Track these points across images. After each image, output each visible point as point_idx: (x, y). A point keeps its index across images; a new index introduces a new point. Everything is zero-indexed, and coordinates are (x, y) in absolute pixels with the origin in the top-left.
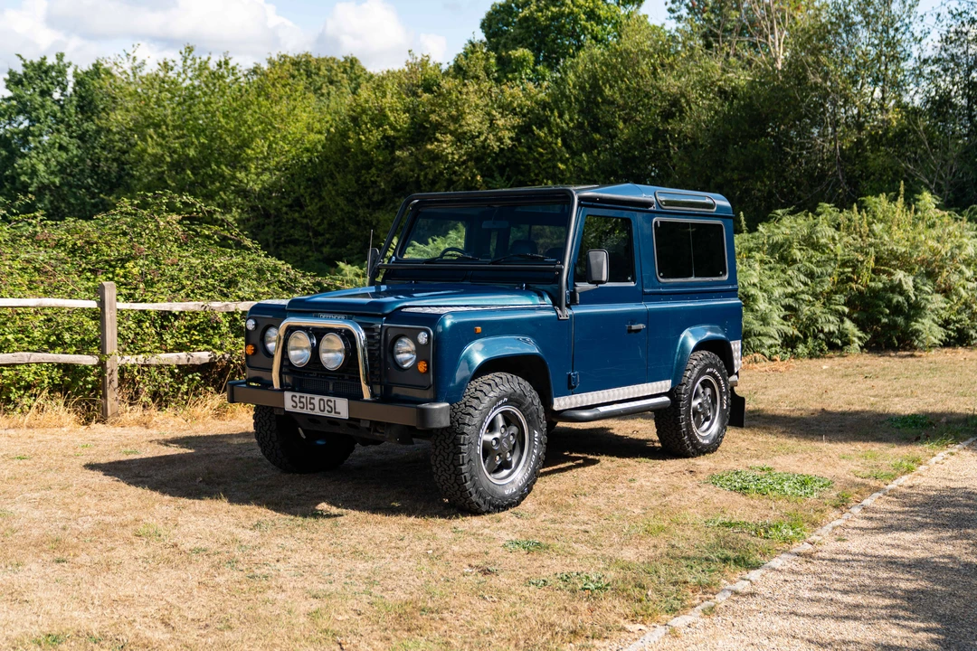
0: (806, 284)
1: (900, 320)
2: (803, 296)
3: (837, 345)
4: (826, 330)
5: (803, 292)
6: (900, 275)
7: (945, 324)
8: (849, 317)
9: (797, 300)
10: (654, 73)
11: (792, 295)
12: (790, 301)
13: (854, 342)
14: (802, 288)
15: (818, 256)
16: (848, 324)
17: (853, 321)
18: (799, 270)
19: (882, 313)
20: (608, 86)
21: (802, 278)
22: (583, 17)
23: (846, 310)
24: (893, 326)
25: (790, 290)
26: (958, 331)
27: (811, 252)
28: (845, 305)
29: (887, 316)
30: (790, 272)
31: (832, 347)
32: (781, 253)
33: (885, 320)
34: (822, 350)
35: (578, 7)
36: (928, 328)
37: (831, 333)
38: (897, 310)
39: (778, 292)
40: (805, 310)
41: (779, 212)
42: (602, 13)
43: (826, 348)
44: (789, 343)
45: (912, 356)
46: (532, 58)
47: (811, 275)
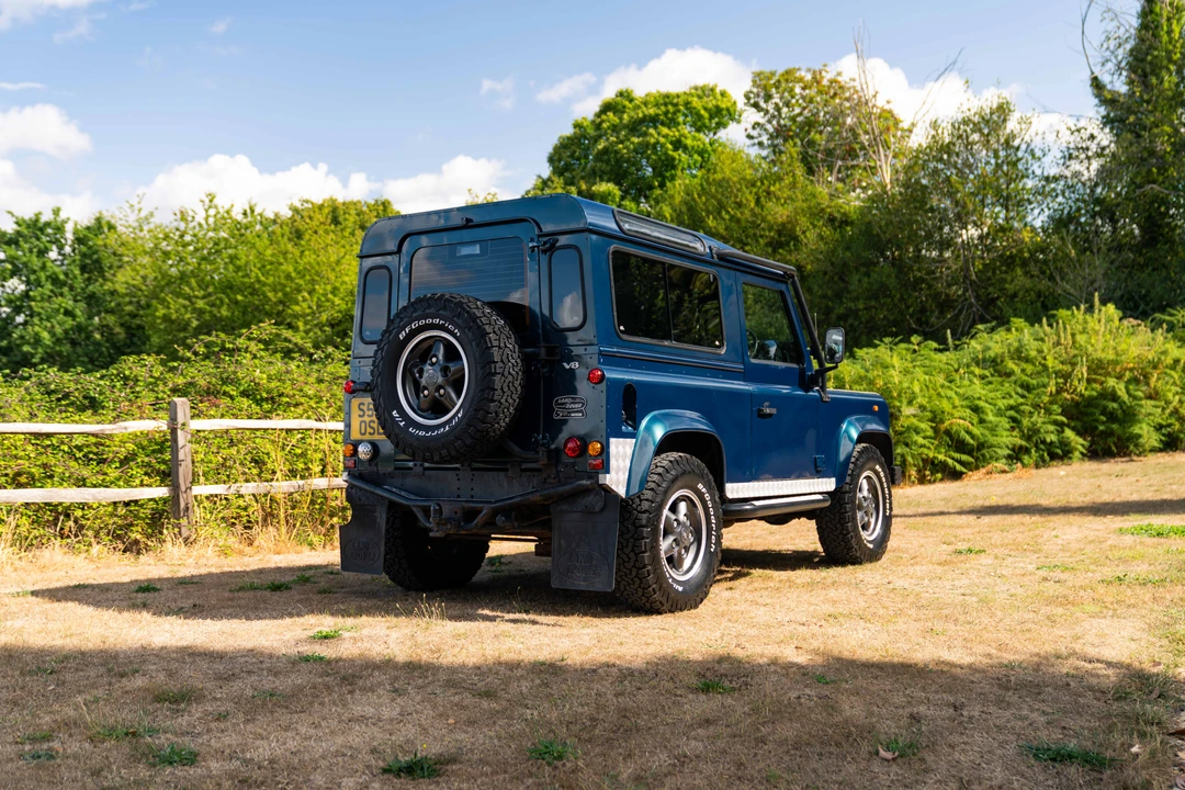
0: (1023, 396)
1: (1115, 426)
2: (1022, 408)
3: (1057, 454)
4: (1048, 440)
5: (1022, 404)
6: (1111, 382)
7: (1159, 428)
8: (1068, 426)
9: (1017, 412)
10: (758, 201)
11: (1011, 408)
12: (1012, 413)
13: (1076, 449)
14: (1021, 400)
15: (1029, 368)
16: (1069, 434)
17: (1073, 429)
18: (1015, 383)
19: (1097, 421)
20: (711, 217)
21: (1020, 390)
22: (670, 146)
23: (1064, 419)
24: (1109, 434)
25: (1012, 402)
26: (1169, 435)
27: (1024, 365)
28: (1061, 414)
29: (1103, 423)
30: (1007, 385)
31: (1053, 456)
32: (995, 365)
33: (1101, 428)
34: (1044, 461)
35: (663, 136)
36: (1147, 433)
37: (1052, 443)
38: (1112, 417)
39: (1002, 404)
40: (1026, 422)
41: (980, 327)
42: (689, 142)
43: (1047, 458)
44: (1016, 455)
45: (1132, 461)
46: (618, 193)
47: (1027, 387)
